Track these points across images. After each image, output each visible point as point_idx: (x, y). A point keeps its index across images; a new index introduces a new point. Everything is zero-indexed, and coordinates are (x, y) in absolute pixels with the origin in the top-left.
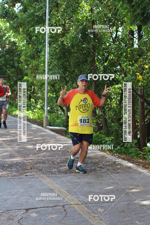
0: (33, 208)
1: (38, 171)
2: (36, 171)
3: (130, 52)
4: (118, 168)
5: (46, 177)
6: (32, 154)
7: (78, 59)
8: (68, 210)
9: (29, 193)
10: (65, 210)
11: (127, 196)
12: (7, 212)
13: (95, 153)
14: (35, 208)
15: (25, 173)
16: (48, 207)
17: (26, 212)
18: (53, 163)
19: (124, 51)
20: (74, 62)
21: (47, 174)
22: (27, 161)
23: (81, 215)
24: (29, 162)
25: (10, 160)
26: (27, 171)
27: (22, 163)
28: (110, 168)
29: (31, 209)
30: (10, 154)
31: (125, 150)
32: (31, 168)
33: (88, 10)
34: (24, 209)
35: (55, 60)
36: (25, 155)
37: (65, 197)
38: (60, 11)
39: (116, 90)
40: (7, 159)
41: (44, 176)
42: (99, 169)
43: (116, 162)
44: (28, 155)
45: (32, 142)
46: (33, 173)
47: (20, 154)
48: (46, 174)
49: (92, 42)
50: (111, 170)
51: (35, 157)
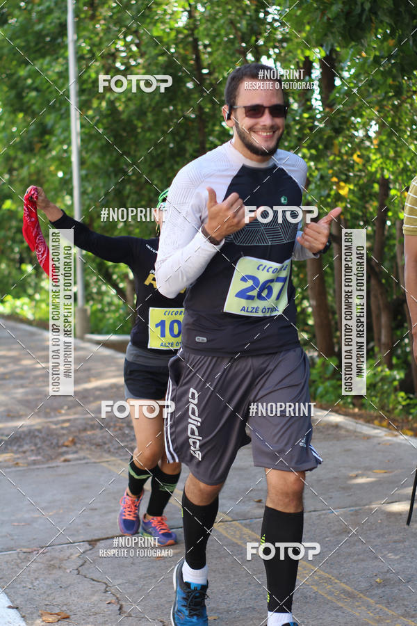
0: (106, 538)
1: (93, 447)
2: (87, 449)
14: (112, 538)
15: (62, 454)
17: (91, 547)
22: (56, 425)
24: (62, 428)
26: (65, 449)
27: (44, 431)
29: (103, 539)
32: (74, 442)
34: (84, 541)
41: (113, 458)
44: (56, 410)
46: (82, 454)
47: (32, 409)
51: (75, 414)
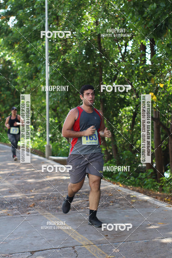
0: (39, 251)
1: (42, 208)
2: (39, 208)
3: (142, 69)
4: (133, 203)
5: (52, 215)
6: (34, 189)
7: (82, 78)
8: (79, 252)
9: (34, 233)
10: (75, 252)
11: (144, 234)
12: (10, 256)
13: (106, 185)
14: (41, 251)
15: (28, 211)
16: (55, 249)
17: (31, 255)
18: (59, 198)
19: (135, 68)
20: (78, 82)
21: (53, 211)
22: (29, 197)
23: (94, 256)
24: (31, 199)
25: (9, 196)
26: (30, 208)
27: (23, 199)
28: (123, 202)
29: (37, 251)
30: (9, 190)
31: (140, 182)
32: (34, 205)
33: (92, 23)
34: (29, 252)
35: (56, 81)
36: (27, 190)
37: (75, 237)
38: (61, 24)
39: (127, 113)
40: (6, 195)
41: (49, 213)
42: (111, 204)
43: (130, 195)
44: (30, 190)
45: (33, 176)
46: (36, 211)
47: (20, 190)
48: (51, 211)
49: (98, 59)
50: (125, 205)
51: (38, 192)
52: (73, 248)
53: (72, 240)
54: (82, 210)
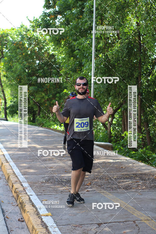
0: (105, 223)
1: (97, 186)
2: (95, 187)
5: (108, 193)
10: (137, 225)
12: (80, 226)
16: (119, 222)
17: (99, 226)
18: (110, 179)
21: (108, 190)
25: (66, 175)
26: (87, 186)
32: (90, 184)
34: (96, 224)
46: (93, 189)
52: (134, 222)
53: (132, 215)
54: (134, 190)
